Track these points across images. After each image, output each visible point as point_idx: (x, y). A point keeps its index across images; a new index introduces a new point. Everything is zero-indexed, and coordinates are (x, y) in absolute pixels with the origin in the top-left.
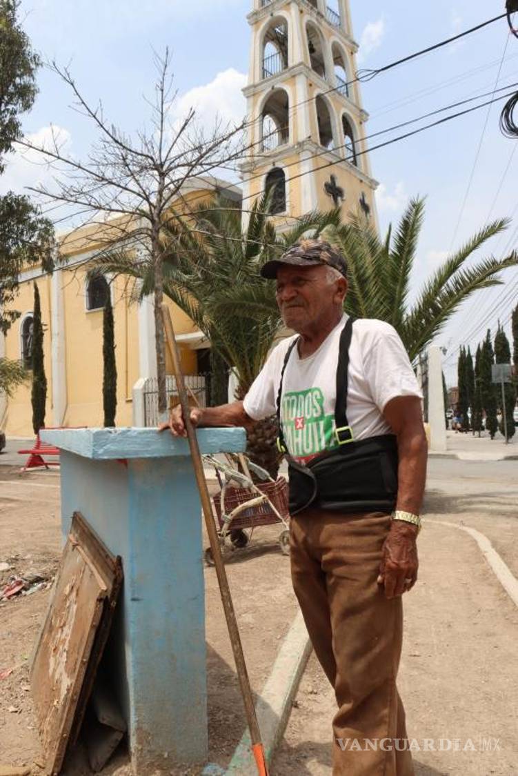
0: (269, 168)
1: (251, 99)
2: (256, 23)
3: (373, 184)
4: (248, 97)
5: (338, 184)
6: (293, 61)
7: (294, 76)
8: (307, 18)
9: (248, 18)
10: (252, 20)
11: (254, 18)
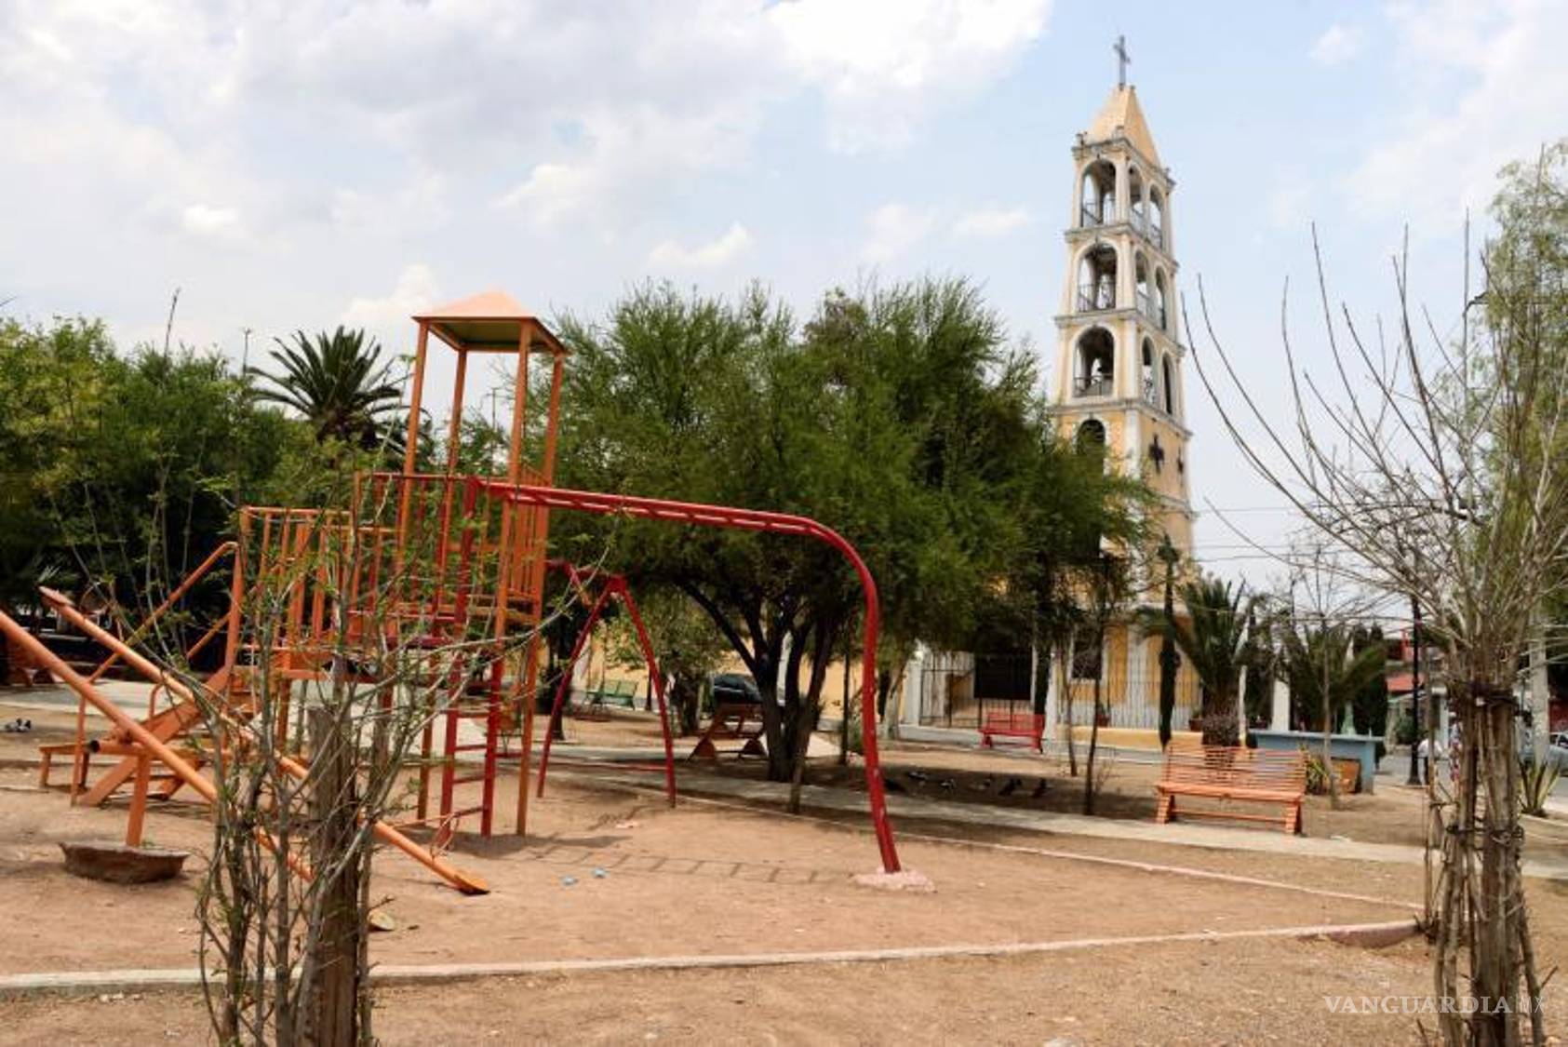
0: (1086, 418)
1: (1064, 332)
2: (1075, 241)
3: (1188, 434)
4: (1060, 327)
5: (1161, 444)
6: (1123, 301)
7: (1123, 320)
8: (1136, 248)
9: (1066, 234)
10: (1071, 237)
11: (1073, 237)
